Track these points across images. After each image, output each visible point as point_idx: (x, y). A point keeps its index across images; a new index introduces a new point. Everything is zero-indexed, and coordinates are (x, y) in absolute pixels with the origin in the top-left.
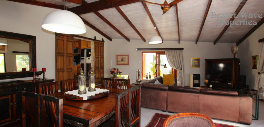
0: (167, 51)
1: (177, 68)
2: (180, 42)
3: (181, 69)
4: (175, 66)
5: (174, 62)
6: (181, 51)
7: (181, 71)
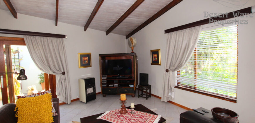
0: (27, 36)
1: (54, 72)
2: (58, 22)
3: (64, 73)
4: (50, 69)
5: (47, 60)
6: (61, 39)
7: (63, 76)
